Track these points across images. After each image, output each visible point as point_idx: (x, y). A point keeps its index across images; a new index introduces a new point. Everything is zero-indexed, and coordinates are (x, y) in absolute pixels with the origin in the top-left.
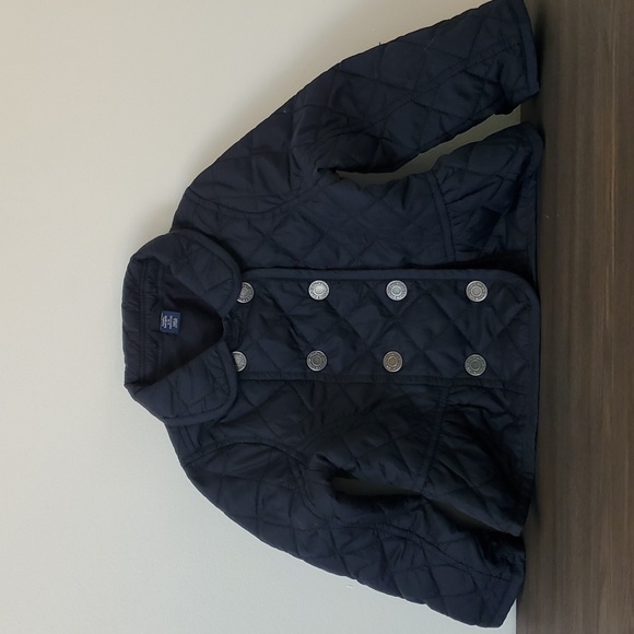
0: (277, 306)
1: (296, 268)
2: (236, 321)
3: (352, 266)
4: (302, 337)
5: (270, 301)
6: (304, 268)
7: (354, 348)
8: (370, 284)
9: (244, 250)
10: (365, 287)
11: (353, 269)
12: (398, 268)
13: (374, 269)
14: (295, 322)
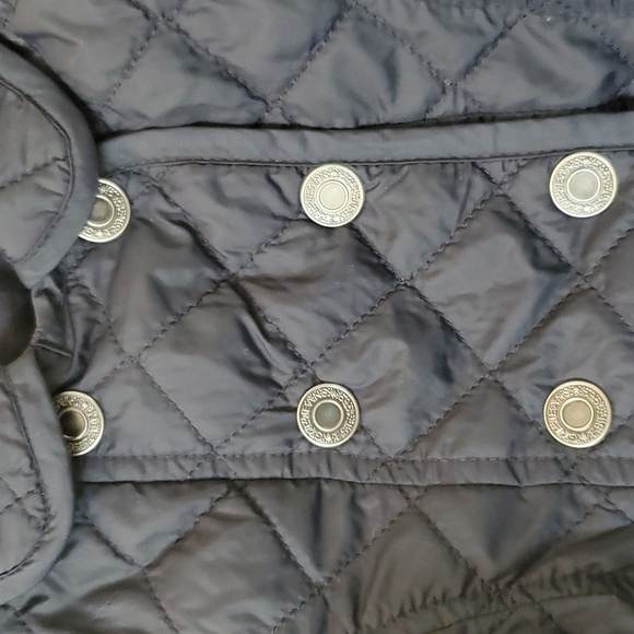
0: (202, 249)
1: (258, 125)
2: (75, 299)
3: (438, 112)
4: (282, 343)
5: (179, 233)
6: (283, 127)
7: (446, 375)
8: (495, 169)
9: (88, 69)
10: (478, 181)
11: (441, 123)
12: (589, 110)
13: (510, 118)
14: (262, 298)
